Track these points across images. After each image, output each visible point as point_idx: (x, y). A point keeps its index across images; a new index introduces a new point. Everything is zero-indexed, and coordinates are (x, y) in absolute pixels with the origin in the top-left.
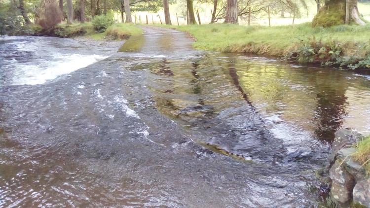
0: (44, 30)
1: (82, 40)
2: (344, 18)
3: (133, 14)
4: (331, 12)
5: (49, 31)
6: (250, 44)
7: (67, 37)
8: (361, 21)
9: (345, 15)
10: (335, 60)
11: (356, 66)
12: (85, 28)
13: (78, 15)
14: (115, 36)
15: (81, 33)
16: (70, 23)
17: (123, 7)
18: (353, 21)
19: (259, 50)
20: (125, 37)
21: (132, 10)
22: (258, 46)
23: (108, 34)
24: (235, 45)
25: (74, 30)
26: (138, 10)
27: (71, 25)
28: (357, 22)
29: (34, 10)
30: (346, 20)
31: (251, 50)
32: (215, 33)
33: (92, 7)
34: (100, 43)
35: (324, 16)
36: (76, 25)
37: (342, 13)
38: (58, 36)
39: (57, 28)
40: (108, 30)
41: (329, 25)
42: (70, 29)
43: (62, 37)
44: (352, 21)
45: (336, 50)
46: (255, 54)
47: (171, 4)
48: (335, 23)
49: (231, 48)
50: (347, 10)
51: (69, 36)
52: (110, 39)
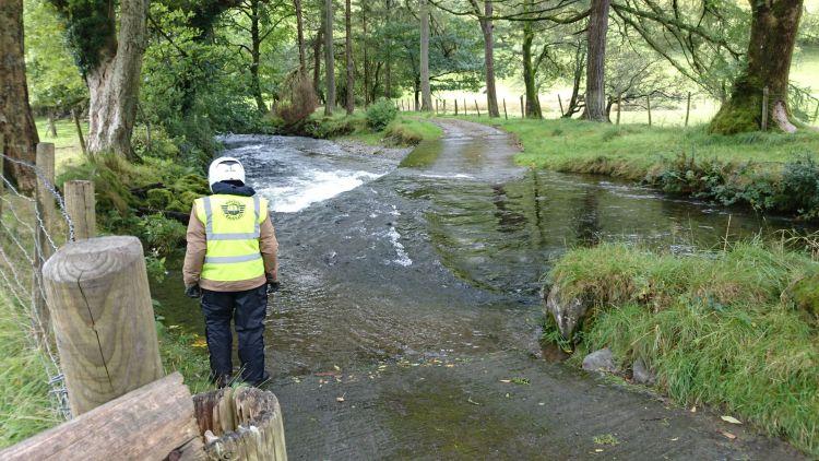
0: (287, 126)
1: (348, 144)
2: (758, 119)
3: (435, 96)
4: (739, 111)
5: (297, 126)
6: (600, 160)
7: (325, 138)
8: (789, 125)
9: (761, 117)
10: (709, 191)
11: (732, 201)
12: (354, 122)
13: (344, 97)
14: (400, 140)
15: (345, 131)
16: (330, 114)
17: (418, 82)
18: (775, 125)
19: (613, 169)
20: (414, 141)
21: (433, 88)
22: (611, 164)
23: (388, 135)
24: (577, 160)
25: (335, 126)
26: (443, 88)
27: (332, 118)
28: (782, 128)
29: (271, 89)
30: (763, 123)
31: (601, 170)
32: (557, 138)
33: (366, 82)
34: (374, 150)
35: (727, 117)
36: (339, 116)
37: (755, 113)
38: (310, 135)
39: (310, 123)
40: (388, 128)
41: (734, 132)
42: (330, 124)
43: (317, 138)
44: (772, 125)
45: (714, 175)
46: (607, 175)
47: (504, 78)
48: (744, 129)
49: (570, 165)
50: (764, 108)
51: (326, 137)
52: (391, 143)
